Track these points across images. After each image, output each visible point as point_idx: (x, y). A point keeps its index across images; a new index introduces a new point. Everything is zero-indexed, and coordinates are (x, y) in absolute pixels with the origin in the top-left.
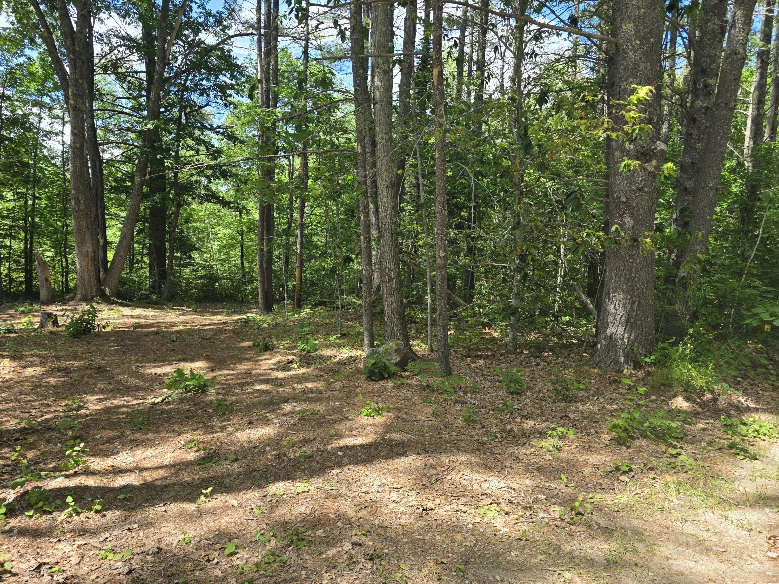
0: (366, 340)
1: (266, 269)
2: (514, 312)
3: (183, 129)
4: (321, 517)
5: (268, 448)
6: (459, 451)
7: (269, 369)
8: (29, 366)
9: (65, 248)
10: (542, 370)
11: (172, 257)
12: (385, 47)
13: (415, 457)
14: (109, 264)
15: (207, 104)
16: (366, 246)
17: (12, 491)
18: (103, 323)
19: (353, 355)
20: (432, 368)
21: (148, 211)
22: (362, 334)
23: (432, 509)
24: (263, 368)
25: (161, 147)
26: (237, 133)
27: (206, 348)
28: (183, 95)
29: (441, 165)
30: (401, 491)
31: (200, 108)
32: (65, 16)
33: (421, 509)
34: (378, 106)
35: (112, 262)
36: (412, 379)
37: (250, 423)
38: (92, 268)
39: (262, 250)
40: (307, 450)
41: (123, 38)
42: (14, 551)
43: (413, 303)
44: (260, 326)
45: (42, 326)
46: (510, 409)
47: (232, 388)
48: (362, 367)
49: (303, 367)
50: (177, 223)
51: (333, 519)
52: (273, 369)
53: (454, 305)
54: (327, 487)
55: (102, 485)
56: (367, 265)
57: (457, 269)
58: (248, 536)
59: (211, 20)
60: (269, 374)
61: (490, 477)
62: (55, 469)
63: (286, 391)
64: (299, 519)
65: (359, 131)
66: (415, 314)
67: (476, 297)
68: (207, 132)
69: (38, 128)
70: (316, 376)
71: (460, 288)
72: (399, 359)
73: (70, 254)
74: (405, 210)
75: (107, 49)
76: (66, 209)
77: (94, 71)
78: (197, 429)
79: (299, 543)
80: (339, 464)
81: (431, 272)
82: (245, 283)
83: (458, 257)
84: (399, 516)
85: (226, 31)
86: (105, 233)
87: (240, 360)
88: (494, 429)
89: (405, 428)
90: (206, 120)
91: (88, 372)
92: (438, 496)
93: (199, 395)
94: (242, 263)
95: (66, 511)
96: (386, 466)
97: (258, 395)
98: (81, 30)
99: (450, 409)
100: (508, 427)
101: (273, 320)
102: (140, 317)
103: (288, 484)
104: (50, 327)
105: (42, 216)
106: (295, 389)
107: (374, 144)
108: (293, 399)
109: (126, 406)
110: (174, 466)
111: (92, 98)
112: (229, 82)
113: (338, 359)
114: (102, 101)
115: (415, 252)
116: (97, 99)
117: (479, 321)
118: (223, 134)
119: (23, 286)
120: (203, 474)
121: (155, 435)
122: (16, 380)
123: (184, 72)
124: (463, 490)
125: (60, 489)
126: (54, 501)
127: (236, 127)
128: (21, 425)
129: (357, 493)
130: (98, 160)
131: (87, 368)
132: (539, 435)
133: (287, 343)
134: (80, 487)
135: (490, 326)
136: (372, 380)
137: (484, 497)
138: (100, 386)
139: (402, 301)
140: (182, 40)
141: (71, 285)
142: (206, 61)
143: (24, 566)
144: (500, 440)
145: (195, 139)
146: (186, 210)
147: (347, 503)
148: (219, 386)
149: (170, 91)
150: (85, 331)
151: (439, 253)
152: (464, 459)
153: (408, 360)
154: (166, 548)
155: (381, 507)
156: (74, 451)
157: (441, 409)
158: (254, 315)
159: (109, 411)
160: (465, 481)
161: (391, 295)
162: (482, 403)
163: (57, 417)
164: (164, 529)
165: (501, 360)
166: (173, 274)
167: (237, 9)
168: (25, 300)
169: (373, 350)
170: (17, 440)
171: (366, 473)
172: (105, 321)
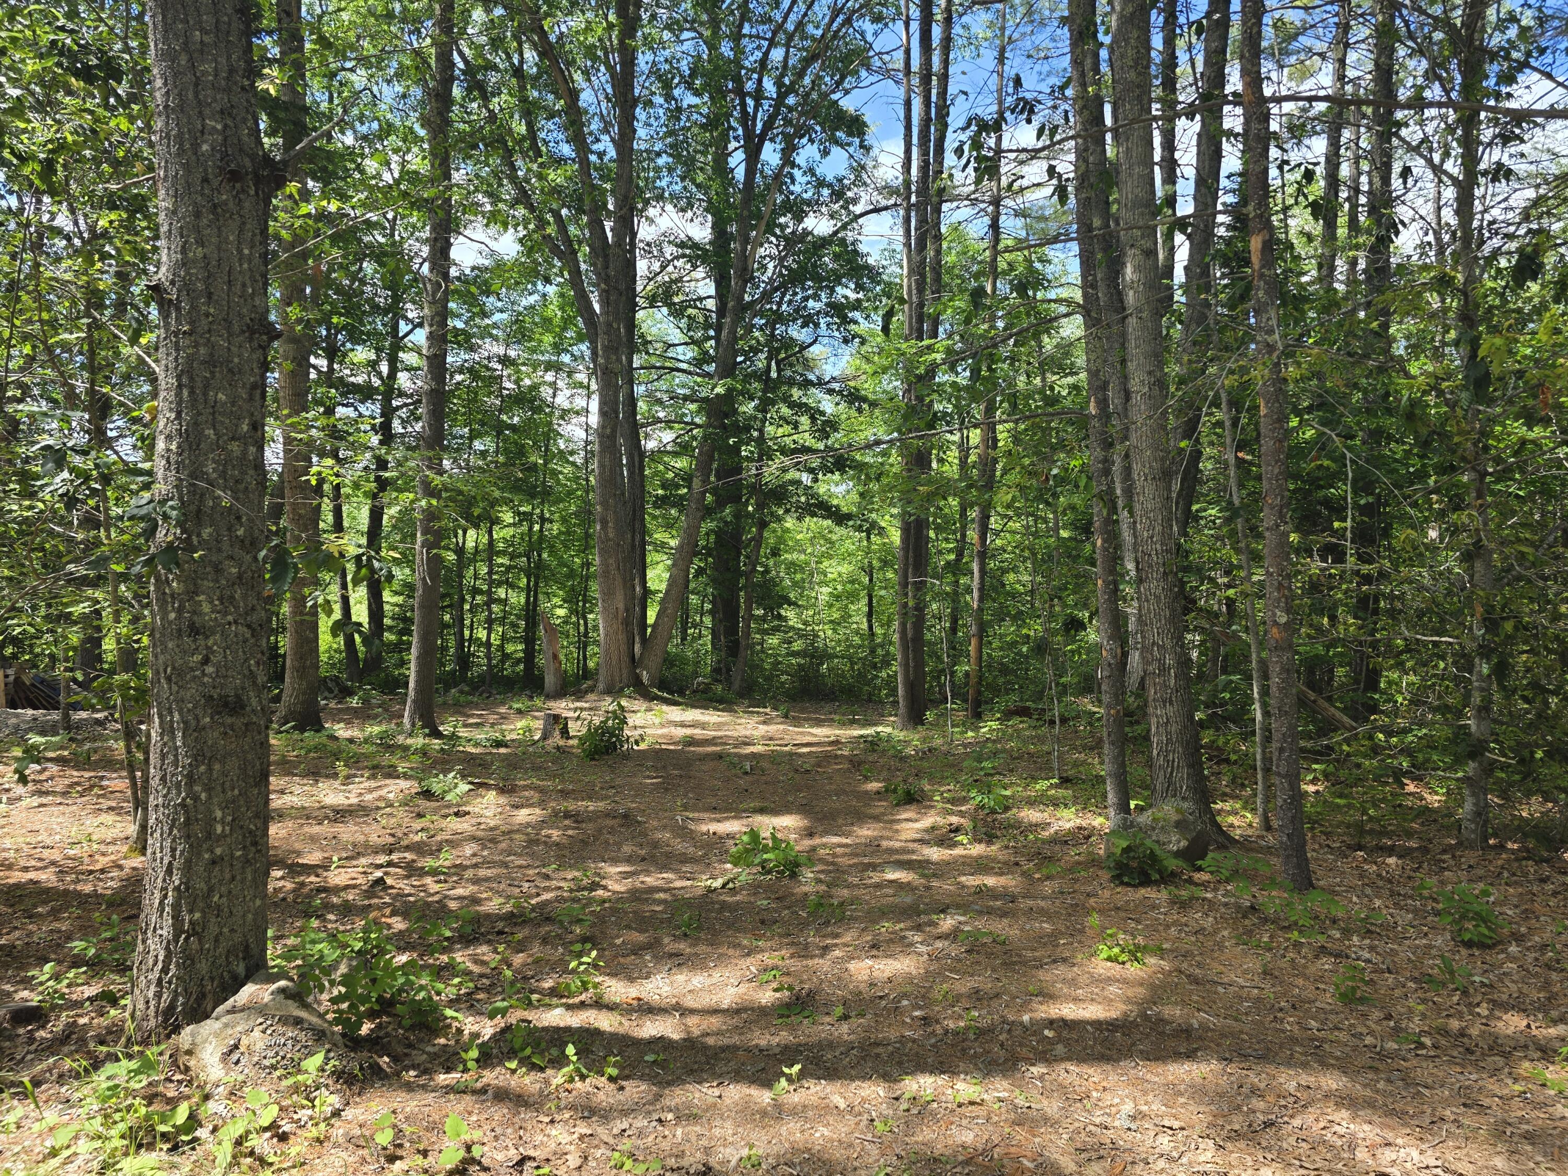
0: (1110, 796)
1: (913, 640)
2: (1476, 750)
3: (774, 390)
4: (1005, 1161)
5: (905, 1003)
6: (1324, 1065)
7: (914, 841)
8: (522, 806)
9: (585, 603)
10: (1555, 894)
11: (750, 617)
13: (1215, 1065)
14: (649, 630)
15: (815, 342)
16: (1109, 600)
17: (489, 1023)
18: (637, 733)
19: (1084, 823)
20: (1266, 869)
21: (712, 538)
22: (1102, 780)
24: (903, 836)
25: (735, 424)
26: (866, 386)
27: (800, 791)
28: (774, 329)
29: (1273, 431)
30: (1180, 1135)
31: (804, 347)
32: (596, 221)
34: (1132, 320)
35: (654, 626)
36: (1215, 890)
37: (875, 946)
38: (622, 637)
39: (905, 605)
40: (978, 1017)
41: (682, 245)
42: (487, 1127)
44: (900, 752)
45: (545, 737)
46: (1460, 981)
47: (843, 872)
48: (1102, 852)
49: (980, 842)
50: (758, 557)
51: (1029, 1170)
52: (921, 841)
53: (1328, 727)
54: (1021, 1101)
55: (621, 1030)
56: (1113, 637)
58: (863, 1173)
59: (826, 192)
60: (913, 852)
61: (1400, 1136)
62: (554, 992)
63: (941, 886)
64: (961, 1158)
65: (1093, 369)
66: (1227, 743)
67: (1379, 709)
68: (813, 390)
69: (552, 406)
70: (1005, 863)
71: (1342, 685)
72: (1184, 843)
73: (591, 612)
74: (1202, 518)
75: (656, 266)
76: (587, 536)
77: (636, 305)
78: (779, 947)
80: (1045, 1056)
82: (874, 666)
85: (851, 207)
86: (645, 575)
87: (860, 817)
88: (1415, 1025)
89: (1195, 998)
90: (811, 369)
91: (609, 822)
92: (1267, 1163)
93: (785, 882)
94: (870, 627)
95: (565, 1070)
96: (1148, 1077)
97: (890, 891)
98: (619, 240)
99: (1305, 967)
100: (1455, 1024)
101: (924, 740)
102: (694, 725)
103: (942, 1080)
104: (557, 739)
105: (552, 551)
106: (964, 887)
107: (1125, 396)
108: (958, 906)
109: (665, 890)
110: (738, 1011)
111: (632, 349)
112: (853, 296)
113: (1052, 831)
114: (647, 353)
116: (639, 351)
117: (1388, 766)
118: (840, 393)
119: (522, 666)
120: (784, 1037)
121: (709, 949)
122: (503, 828)
123: (776, 289)
124: (1329, 1156)
125: (557, 1029)
126: (548, 1049)
127: (864, 377)
128: (508, 908)
129: (1082, 1125)
130: (638, 454)
131: (607, 815)
132: (1539, 1054)
133: (950, 788)
134: (587, 1030)
135: (1419, 779)
136: (1122, 883)
138: (626, 849)
139: (1192, 717)
140: (775, 235)
141: (591, 664)
142: (815, 266)
143: (500, 1157)
144: (1432, 1053)
145: (792, 405)
146: (774, 531)
147: (1061, 1143)
148: (820, 867)
149: (754, 326)
150: (606, 747)
151: (1274, 615)
152: (1334, 1086)
153: (1208, 844)
154: (718, 1167)
155: (1133, 1163)
156: (581, 964)
157: (1283, 963)
158: (889, 730)
159: (638, 895)
160: (1335, 1138)
161: (1164, 702)
162: (1388, 961)
163: (559, 899)
164: (717, 1132)
165: (1444, 861)
166: (751, 646)
167: (871, 164)
168: (522, 689)
169: (1125, 819)
170: (500, 933)
171: (1105, 1084)
172: (640, 731)
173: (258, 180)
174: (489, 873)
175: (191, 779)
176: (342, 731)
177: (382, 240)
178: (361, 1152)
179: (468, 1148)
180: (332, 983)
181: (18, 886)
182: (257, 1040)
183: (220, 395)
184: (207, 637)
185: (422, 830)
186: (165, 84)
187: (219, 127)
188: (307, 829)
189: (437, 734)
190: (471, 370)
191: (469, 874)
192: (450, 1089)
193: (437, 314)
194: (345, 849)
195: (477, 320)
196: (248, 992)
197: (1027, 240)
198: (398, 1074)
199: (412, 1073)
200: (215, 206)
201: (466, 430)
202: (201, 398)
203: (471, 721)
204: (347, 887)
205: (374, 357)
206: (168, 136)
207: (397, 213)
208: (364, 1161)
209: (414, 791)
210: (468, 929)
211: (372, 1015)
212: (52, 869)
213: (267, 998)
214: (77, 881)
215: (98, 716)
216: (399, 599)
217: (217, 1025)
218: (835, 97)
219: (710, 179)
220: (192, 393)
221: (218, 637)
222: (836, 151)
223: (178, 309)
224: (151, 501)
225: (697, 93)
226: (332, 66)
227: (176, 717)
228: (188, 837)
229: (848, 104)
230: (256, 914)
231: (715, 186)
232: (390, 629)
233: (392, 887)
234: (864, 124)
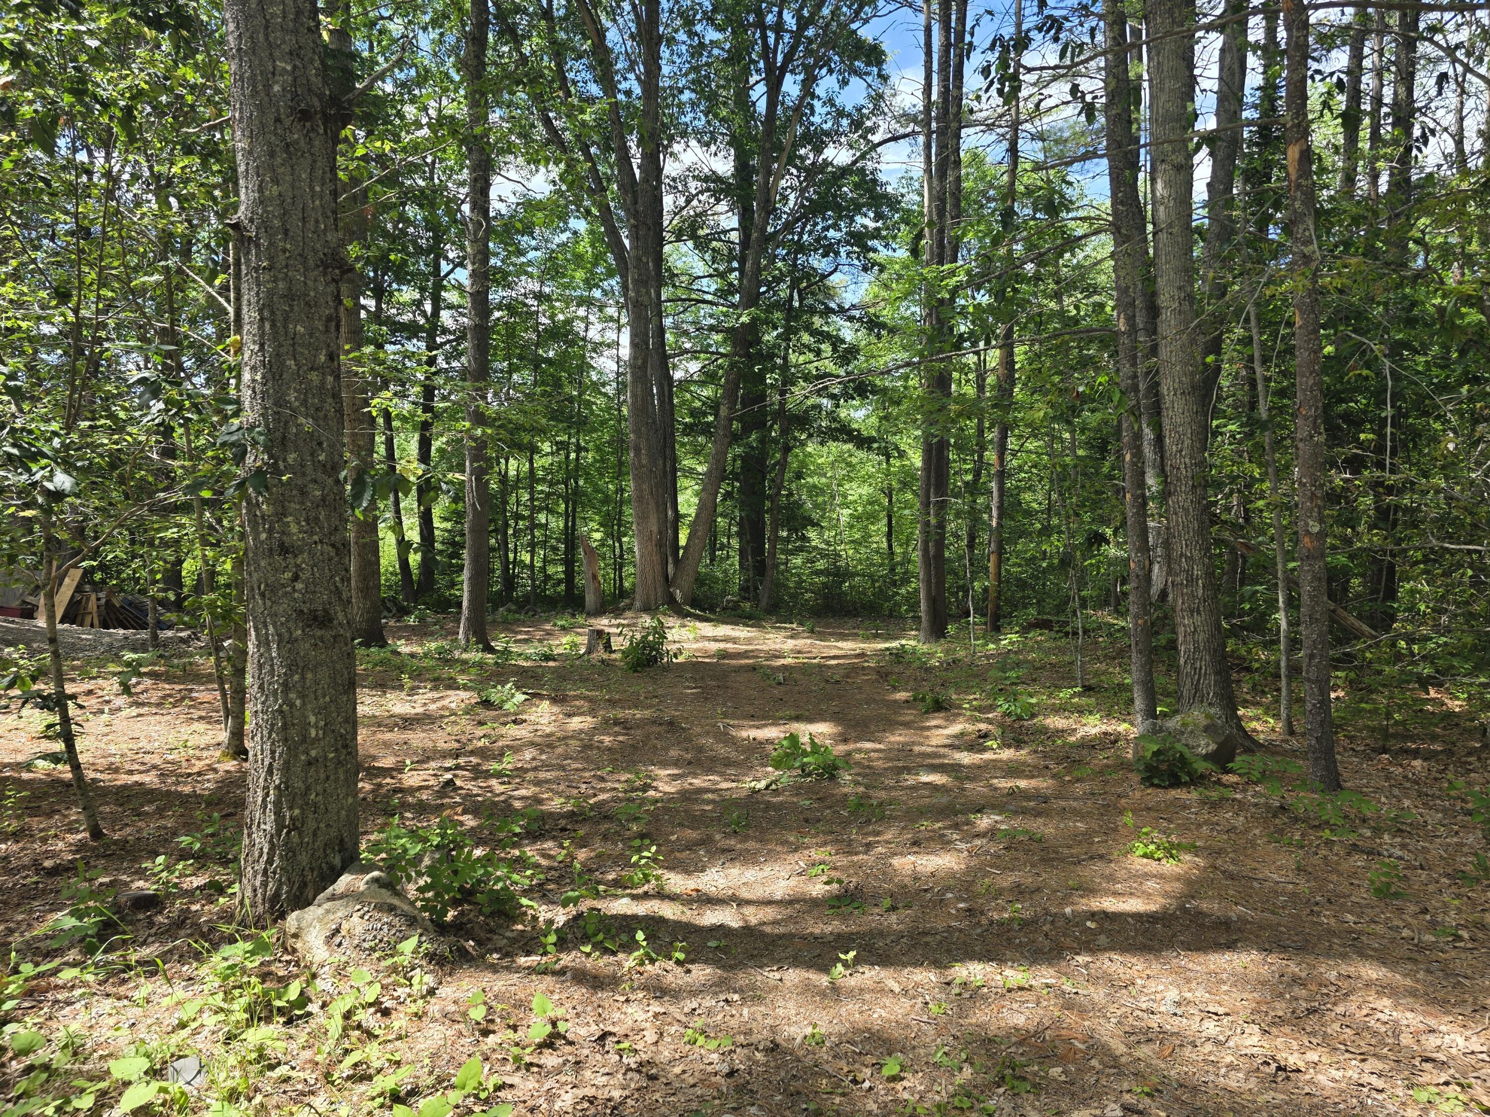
0: (1137, 702)
1: (935, 557)
3: (797, 318)
4: (1057, 1043)
5: (950, 895)
6: (1363, 955)
7: (945, 746)
8: (574, 715)
9: (619, 526)
11: (776, 539)
12: (1178, 120)
13: (1255, 955)
14: (681, 552)
15: (835, 270)
16: (1137, 513)
17: (562, 911)
18: (673, 648)
19: (1110, 729)
20: (1293, 771)
21: (739, 463)
22: (1128, 688)
23: (1298, 1071)
24: (934, 742)
25: (760, 353)
26: (885, 313)
27: (832, 699)
28: (796, 259)
29: (1308, 341)
30: (1226, 1020)
31: (824, 277)
32: (625, 158)
33: (1274, 1066)
34: (1163, 236)
35: (685, 548)
36: (1244, 791)
37: (915, 843)
38: (656, 558)
39: (927, 522)
40: (1022, 909)
41: (706, 179)
42: (568, 1005)
43: (1242, 628)
44: (925, 663)
45: (589, 651)
47: (880, 775)
48: (1130, 756)
49: (1009, 747)
50: (782, 481)
51: (1081, 1051)
52: (951, 746)
53: (1346, 636)
54: (1068, 987)
55: (684, 919)
56: (1138, 551)
57: (1351, 557)
58: (922, 1051)
59: (845, 122)
60: (944, 756)
61: (1443, 1024)
62: (617, 883)
63: (975, 788)
64: (1014, 1039)
65: (1123, 290)
66: (1249, 651)
67: (1400, 615)
68: (834, 318)
69: (584, 339)
70: (1035, 767)
71: (1358, 596)
72: (1212, 747)
73: (625, 535)
74: (1221, 434)
75: (682, 201)
76: (621, 463)
77: (663, 239)
78: (825, 844)
79: (1016, 1083)
80: (1090, 947)
81: (1286, 561)
82: (894, 583)
83: (1353, 528)
84: (1223, 1071)
85: (870, 136)
86: (676, 500)
87: (891, 725)
88: (1452, 920)
89: (1231, 892)
90: (831, 297)
91: (656, 729)
92: (1313, 1047)
93: (825, 784)
94: (890, 547)
95: (636, 954)
96: (1191, 966)
97: (926, 793)
98: (645, 179)
99: (1338, 864)
101: (947, 652)
102: (726, 640)
103: (990, 967)
104: (600, 654)
105: (588, 477)
106: (996, 789)
107: (1153, 311)
108: (993, 807)
109: (712, 791)
110: (791, 902)
111: (660, 283)
112: (871, 225)
113: (1078, 736)
114: (674, 286)
115: (1247, 519)
116: (666, 284)
117: (1411, 672)
118: (860, 319)
119: (563, 587)
120: (834, 926)
121: (758, 846)
122: (558, 735)
123: (798, 220)
124: (1373, 1041)
125: (625, 917)
126: (618, 935)
127: (882, 304)
128: (569, 808)
129: (1129, 1010)
130: (667, 384)
131: (653, 722)
133: (974, 698)
134: (653, 918)
135: (1439, 685)
136: (1152, 785)
137: (1428, 1066)
138: (674, 753)
139: (1219, 626)
140: (795, 166)
141: (627, 584)
142: (835, 196)
143: (583, 1032)
144: (1470, 945)
145: (814, 333)
146: (797, 456)
147: (1110, 1026)
148: (856, 770)
149: (776, 256)
150: (649, 661)
151: (1307, 524)
152: (1375, 976)
153: (1234, 749)
154: (784, 1044)
155: (1181, 1046)
156: (642, 858)
157: (1316, 860)
158: (912, 643)
159: (689, 796)
160: (1378, 1025)
161: (1192, 612)
162: (1420, 858)
163: (615, 800)
164: (780, 1012)
165: (1470, 764)
166: (776, 566)
167: (888, 92)
168: (564, 608)
169: (1154, 724)
170: (563, 830)
171: (1148, 972)
172: (677, 646)
173: (326, 118)
174: (549, 775)
175: (286, 687)
176: (404, 648)
177: (421, 183)
178: (457, 1026)
179: (554, 1024)
180: (420, 874)
181: (125, 787)
182: (356, 925)
183: (299, 328)
184: (296, 556)
185: (484, 736)
186: (237, 28)
187: (289, 68)
188: (379, 736)
189: (490, 649)
190: (509, 307)
191: (530, 776)
192: (532, 970)
193: (479, 252)
194: (415, 753)
195: (514, 259)
196: (345, 881)
197: (1045, 162)
198: (483, 957)
199: (495, 956)
200: (288, 145)
201: (505, 364)
202: (281, 330)
203: (520, 637)
204: (420, 788)
205: (418, 296)
206: (242, 79)
207: (435, 157)
208: (460, 1034)
209: (473, 701)
210: (535, 827)
211: (455, 903)
212: (154, 772)
213: (362, 887)
214: (178, 783)
215: (182, 634)
216: (448, 525)
217: (320, 911)
218: (854, 26)
219: (733, 112)
220: (273, 326)
221: (305, 555)
222: (854, 81)
223: (258, 246)
224: (240, 428)
225: (720, 29)
226: (371, 14)
227: (271, 630)
228: (286, 740)
229: (866, 33)
230: (348, 811)
231: (738, 120)
232: (441, 552)
233: (461, 788)
234: (883, 53)
